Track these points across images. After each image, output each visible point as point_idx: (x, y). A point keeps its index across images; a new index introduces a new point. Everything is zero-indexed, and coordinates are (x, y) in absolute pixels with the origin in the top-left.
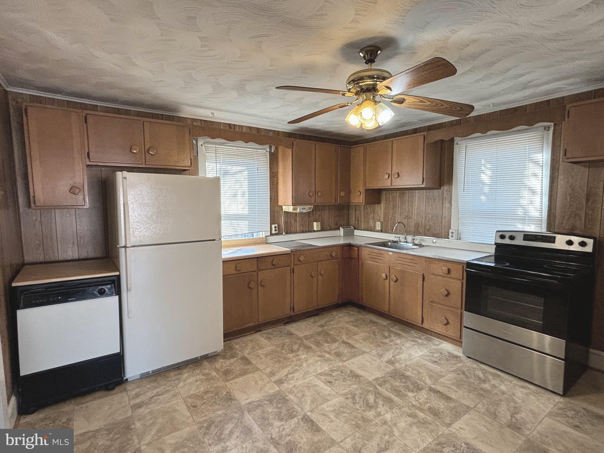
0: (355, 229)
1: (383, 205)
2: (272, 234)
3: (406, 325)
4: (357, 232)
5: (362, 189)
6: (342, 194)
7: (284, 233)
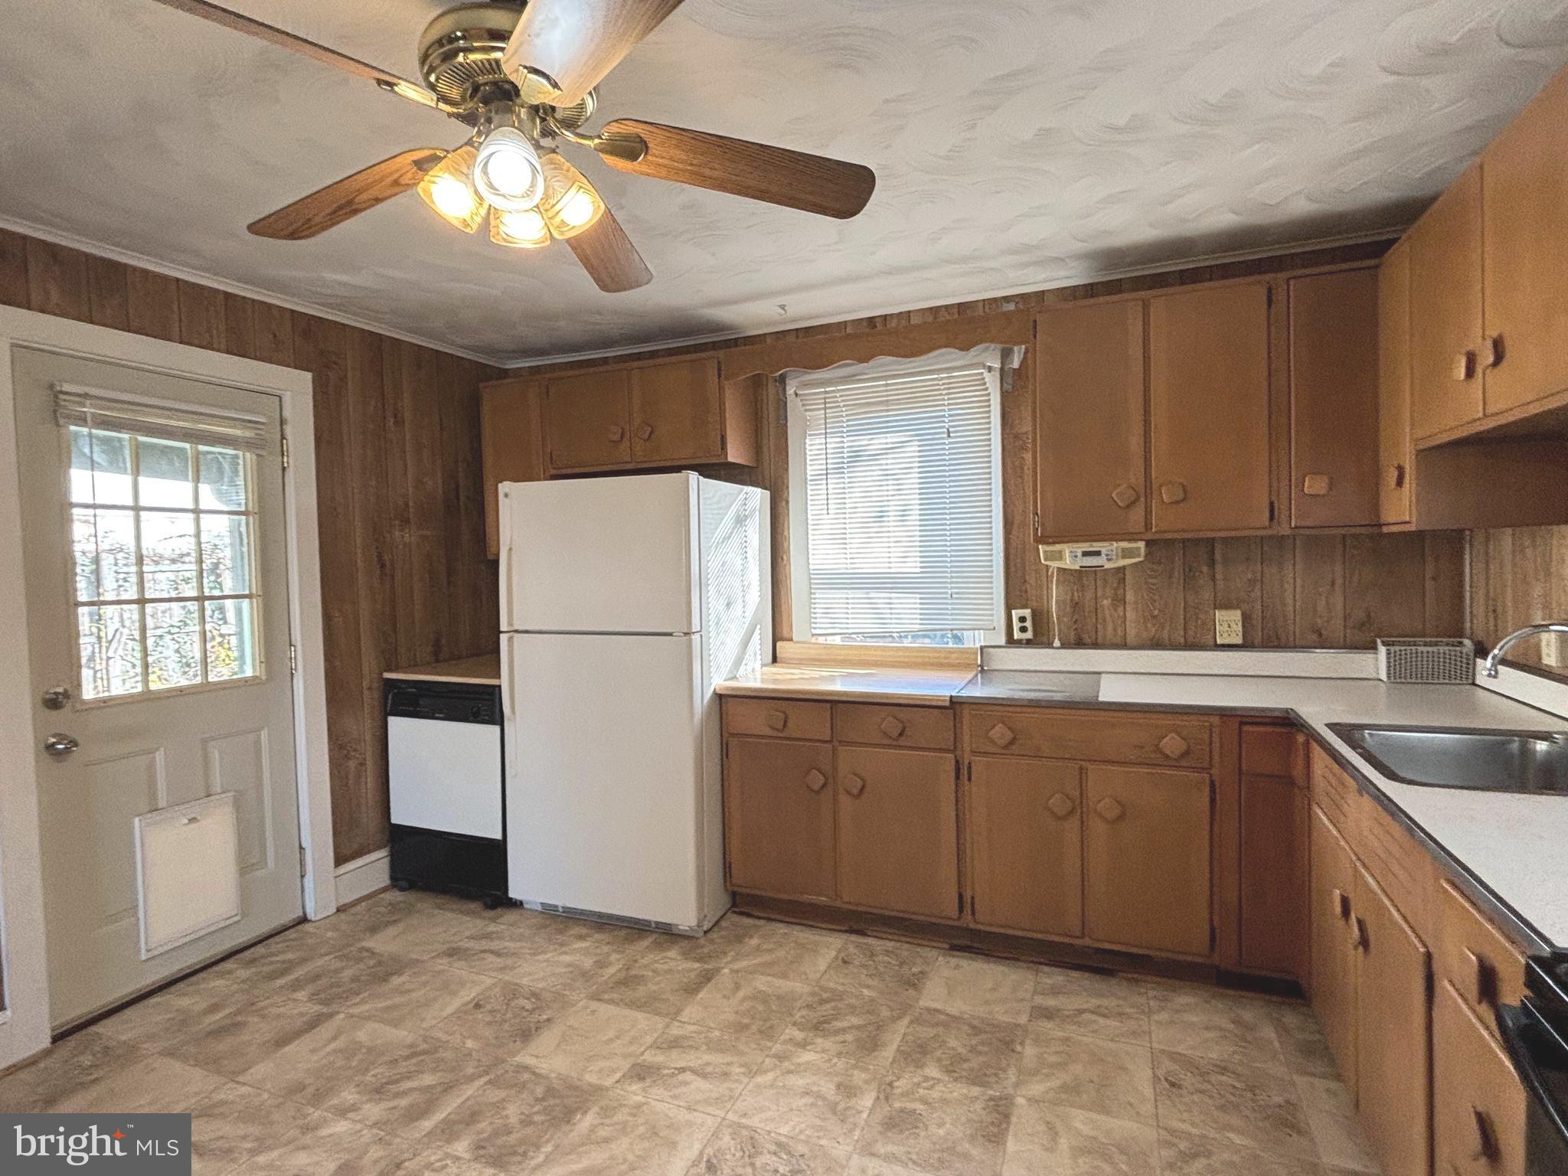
2: (1011, 642)
7: (1057, 643)
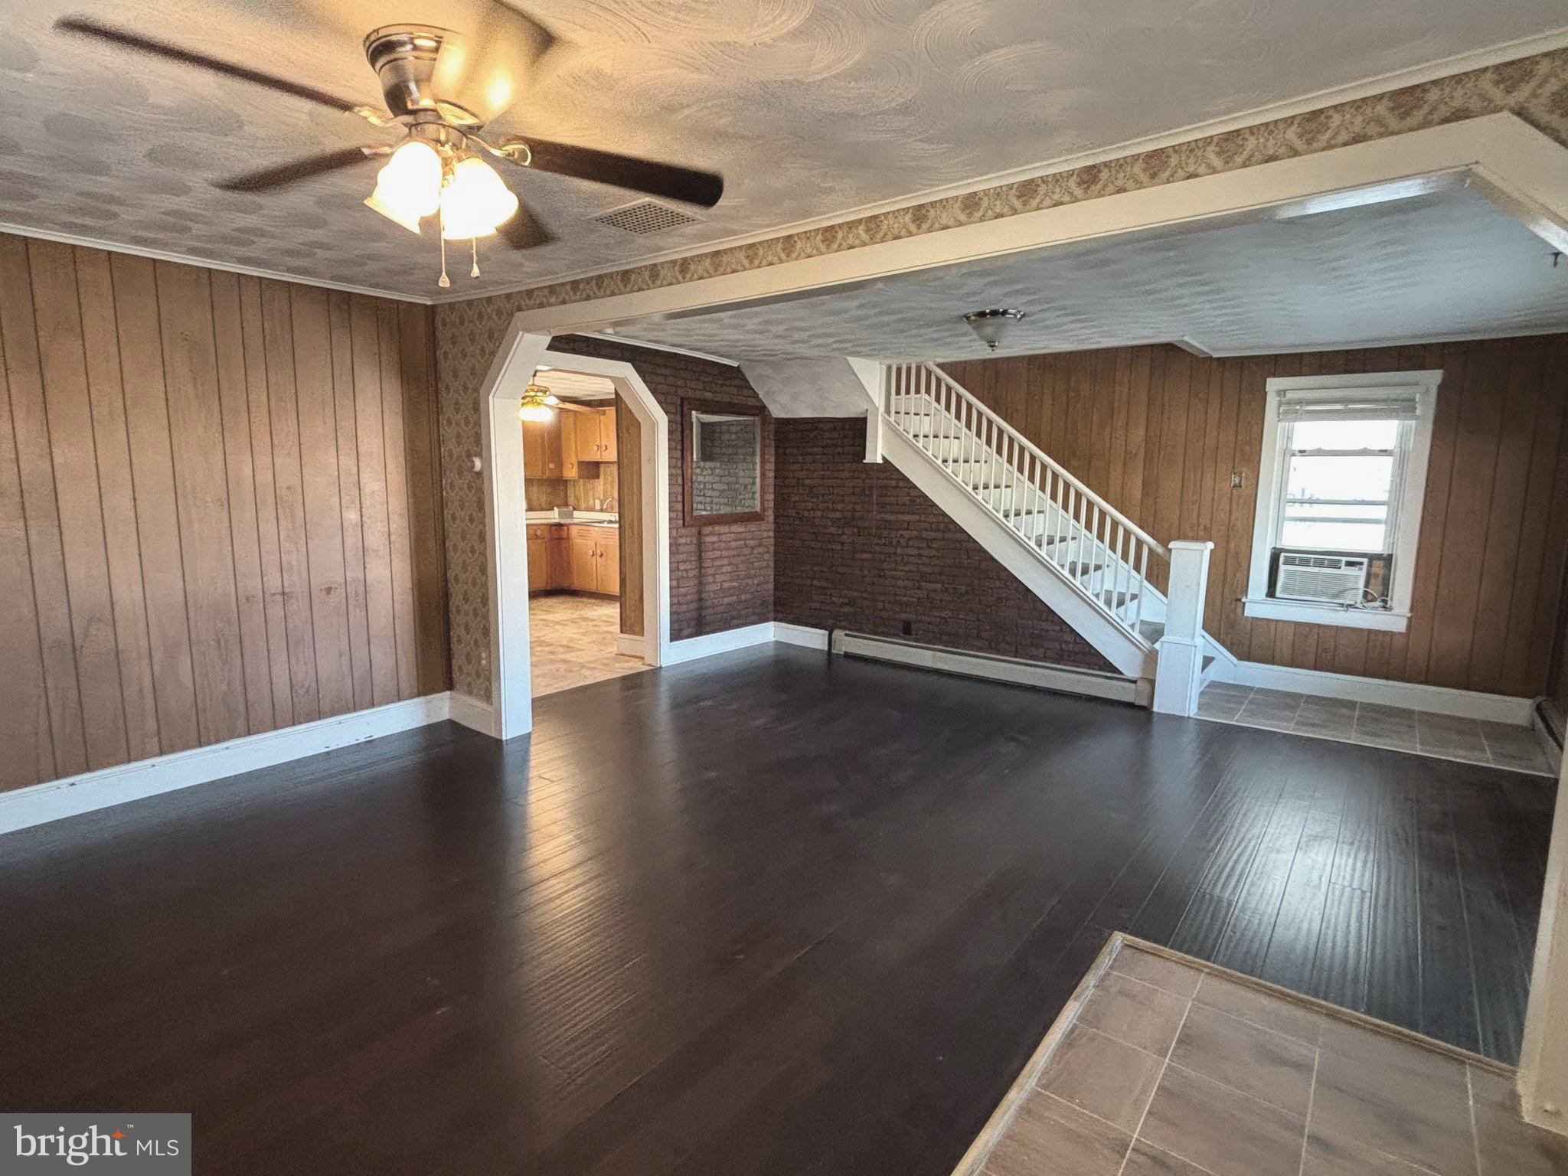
0: (574, 509)
1: (601, 480)
3: (602, 598)
4: (576, 514)
5: (574, 461)
6: (552, 466)
